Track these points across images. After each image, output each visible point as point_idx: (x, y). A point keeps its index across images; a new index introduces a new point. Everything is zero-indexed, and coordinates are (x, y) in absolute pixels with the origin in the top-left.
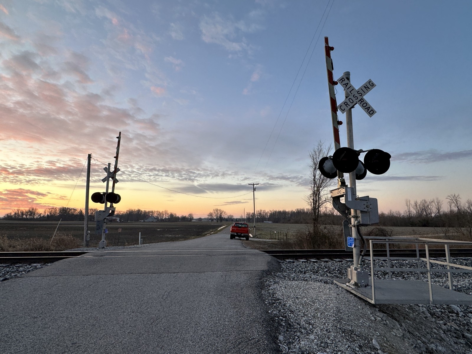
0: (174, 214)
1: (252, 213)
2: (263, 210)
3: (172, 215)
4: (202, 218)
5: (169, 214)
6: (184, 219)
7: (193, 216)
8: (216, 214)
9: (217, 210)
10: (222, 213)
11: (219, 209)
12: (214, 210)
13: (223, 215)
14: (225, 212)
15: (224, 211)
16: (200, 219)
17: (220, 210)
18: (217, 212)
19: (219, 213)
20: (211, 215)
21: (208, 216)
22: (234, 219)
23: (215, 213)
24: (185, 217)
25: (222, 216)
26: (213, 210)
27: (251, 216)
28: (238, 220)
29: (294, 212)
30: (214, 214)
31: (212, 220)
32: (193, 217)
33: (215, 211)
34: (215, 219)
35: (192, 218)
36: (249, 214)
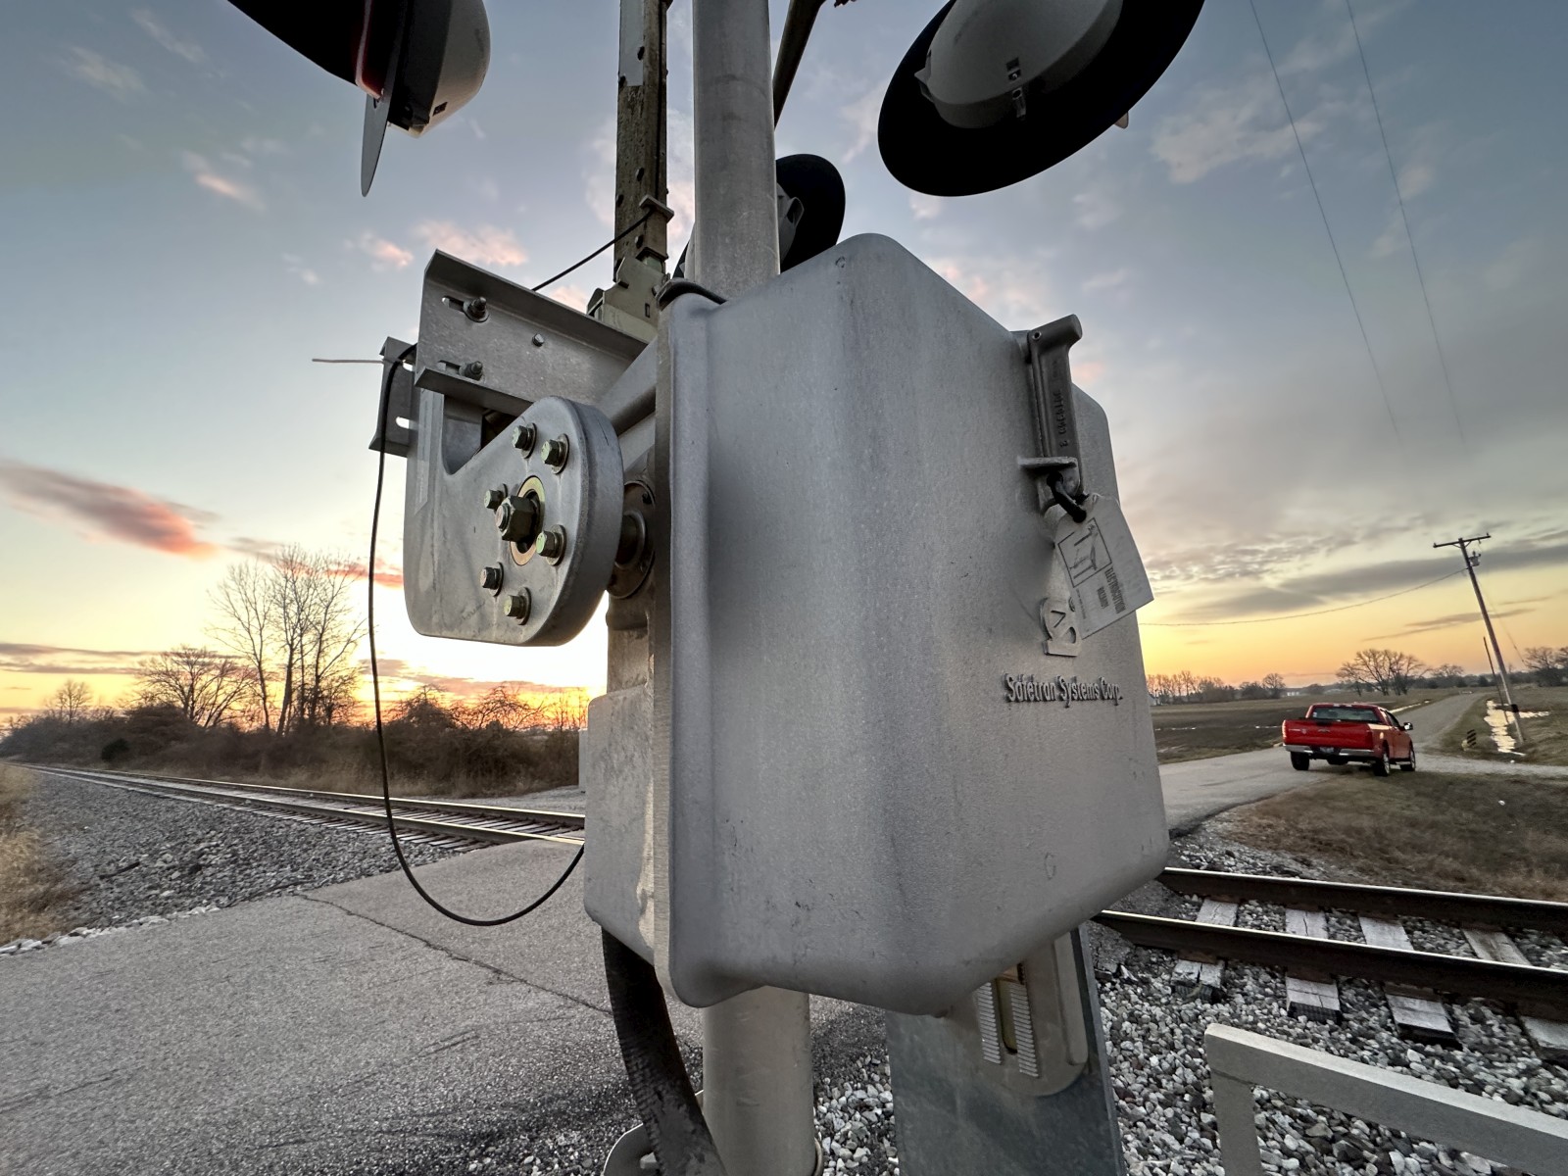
8: (1372, 668)
9: (1373, 654)
10: (1397, 663)
12: (1360, 656)
13: (1405, 667)
15: (1406, 653)
17: (1386, 653)
18: (1375, 660)
19: (1387, 665)
20: (1349, 671)
21: (1340, 675)
23: (1365, 664)
25: (1403, 673)
30: (1365, 668)
31: (1361, 688)
32: (1282, 685)
33: (1367, 659)
34: (1372, 685)
35: (1278, 687)
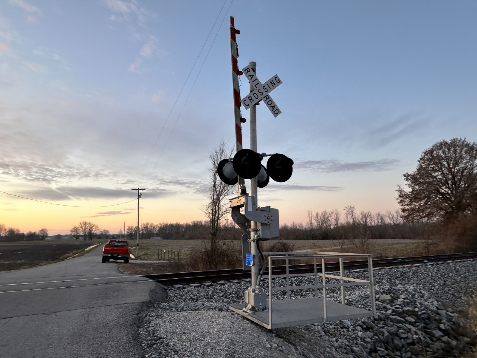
0: (15, 230)
1: (136, 227)
2: (150, 223)
3: (11, 232)
4: (63, 234)
5: (8, 230)
6: (32, 236)
7: (48, 232)
8: (83, 229)
9: (85, 224)
10: (92, 227)
11: (88, 221)
12: (81, 224)
13: (94, 230)
14: (97, 227)
15: (96, 224)
16: (59, 237)
17: (90, 223)
18: (85, 226)
19: (89, 228)
20: (75, 230)
21: (71, 231)
22: (110, 235)
23: (82, 227)
24: (34, 233)
25: (93, 232)
26: (79, 224)
27: (135, 231)
28: (115, 236)
29: (189, 225)
30: (81, 229)
31: (77, 237)
32: (47, 234)
33: (83, 225)
34: (81, 236)
35: (45, 235)
36: (131, 228)
